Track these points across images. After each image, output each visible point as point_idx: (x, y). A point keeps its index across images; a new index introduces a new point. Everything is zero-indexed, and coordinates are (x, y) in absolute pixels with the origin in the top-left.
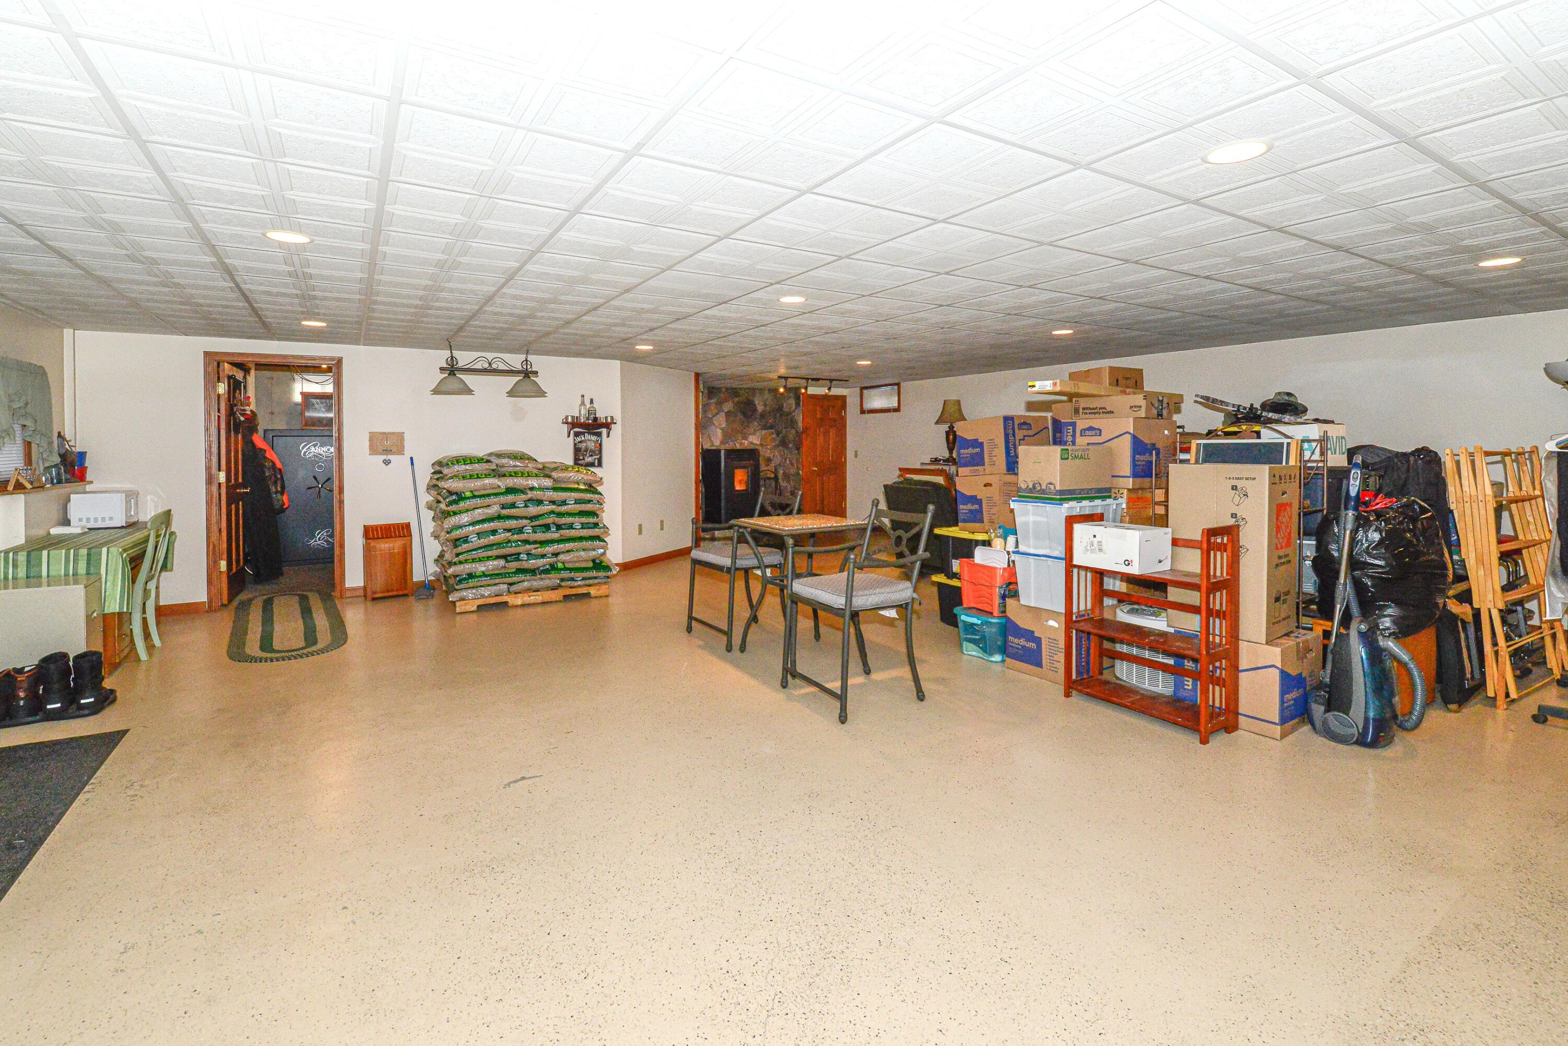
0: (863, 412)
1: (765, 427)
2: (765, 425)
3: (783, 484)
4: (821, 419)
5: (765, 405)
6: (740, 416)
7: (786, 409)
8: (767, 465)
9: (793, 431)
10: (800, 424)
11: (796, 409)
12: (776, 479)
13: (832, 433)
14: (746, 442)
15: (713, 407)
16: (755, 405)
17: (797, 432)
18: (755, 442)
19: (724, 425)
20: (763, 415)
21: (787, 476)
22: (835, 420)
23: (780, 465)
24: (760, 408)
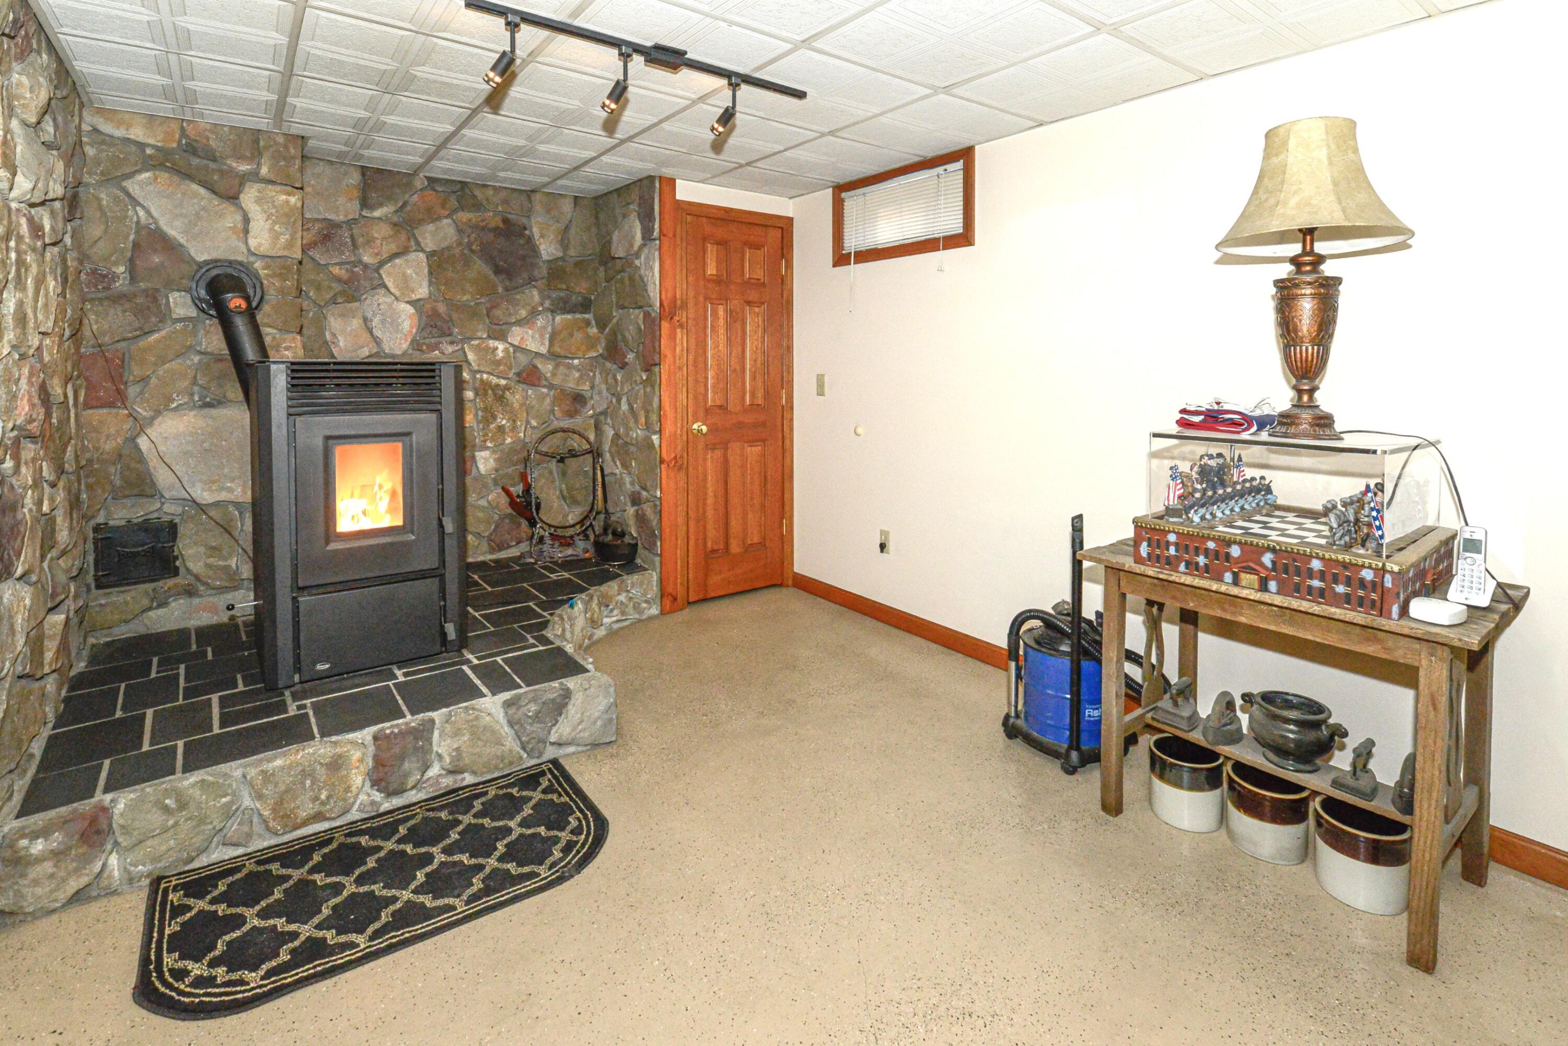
0: (841, 259)
1: (563, 306)
2: (565, 301)
3: (614, 467)
4: (718, 281)
5: (564, 242)
6: (480, 266)
7: (619, 251)
8: (571, 414)
9: (637, 316)
10: (654, 293)
11: (643, 246)
12: (595, 453)
13: (753, 321)
14: (501, 346)
15: (381, 231)
16: (530, 240)
17: (647, 315)
18: (532, 346)
19: (422, 291)
20: (556, 272)
21: (622, 448)
22: (760, 285)
23: (604, 413)
24: (548, 249)
